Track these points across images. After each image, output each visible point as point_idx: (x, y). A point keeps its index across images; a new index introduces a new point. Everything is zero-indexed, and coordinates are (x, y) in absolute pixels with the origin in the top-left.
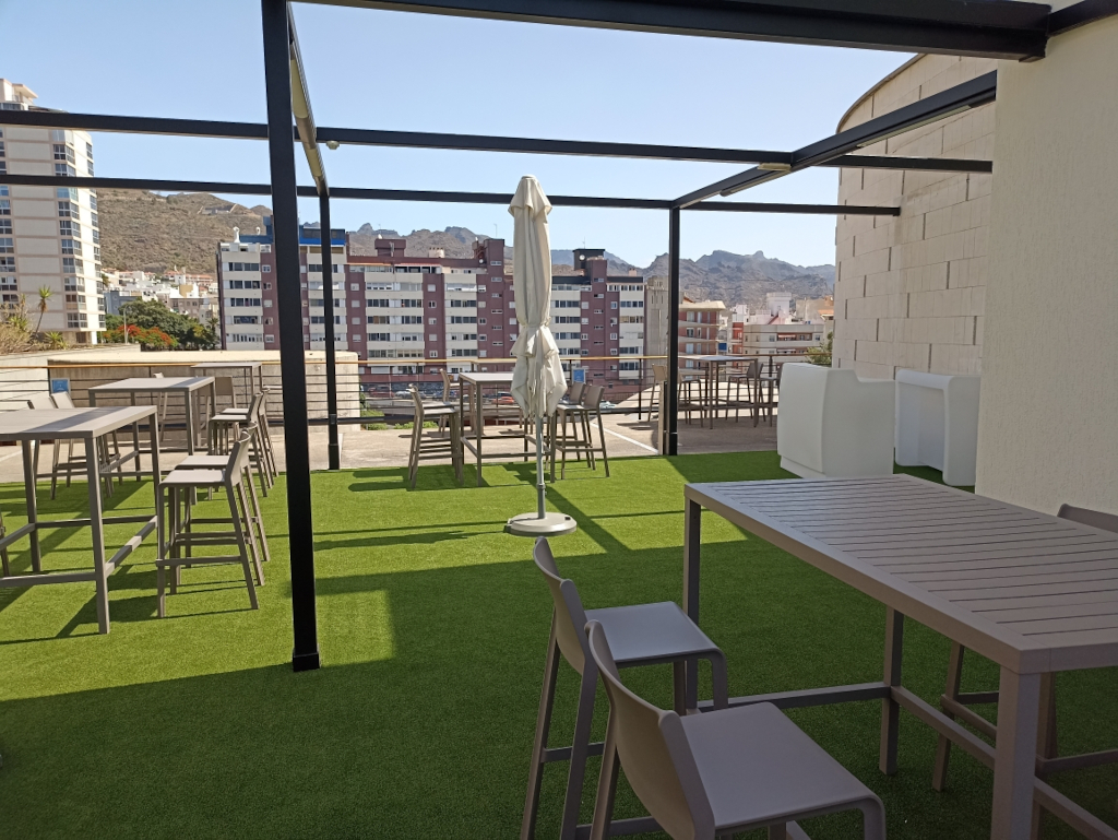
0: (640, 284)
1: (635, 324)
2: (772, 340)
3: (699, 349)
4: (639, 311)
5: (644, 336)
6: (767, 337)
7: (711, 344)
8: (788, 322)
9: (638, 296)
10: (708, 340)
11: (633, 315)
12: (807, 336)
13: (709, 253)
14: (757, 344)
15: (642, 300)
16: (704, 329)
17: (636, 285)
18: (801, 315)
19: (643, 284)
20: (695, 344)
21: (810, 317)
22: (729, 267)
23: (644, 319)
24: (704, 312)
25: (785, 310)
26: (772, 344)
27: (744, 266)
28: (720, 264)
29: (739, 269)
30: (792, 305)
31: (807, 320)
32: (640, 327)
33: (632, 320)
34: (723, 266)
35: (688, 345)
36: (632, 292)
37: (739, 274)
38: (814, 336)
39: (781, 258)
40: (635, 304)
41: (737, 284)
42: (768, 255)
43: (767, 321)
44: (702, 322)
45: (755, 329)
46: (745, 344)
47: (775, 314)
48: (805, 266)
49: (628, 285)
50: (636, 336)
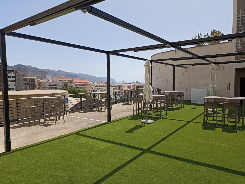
0: (13, 72)
1: (13, 82)
2: (48, 86)
3: (31, 88)
4: (14, 79)
5: (16, 85)
6: (47, 85)
7: (34, 87)
8: (51, 82)
9: (13, 75)
10: (33, 86)
11: (12, 80)
12: (56, 85)
13: (17, 64)
14: (45, 87)
15: (15, 76)
16: (32, 83)
17: (12, 72)
18: (54, 80)
19: (15, 72)
20: (30, 87)
21: (56, 80)
22: (22, 68)
23: (15, 81)
24: (32, 79)
25: (50, 79)
26: (48, 87)
27: (26, 68)
28: (20, 67)
29: (25, 69)
30: (52, 78)
31: (55, 81)
32: (14, 83)
33: (12, 81)
34: (21, 68)
35: (28, 87)
36: (12, 74)
37: (26, 70)
38: (58, 85)
39: (36, 67)
40: (12, 77)
41: (25, 72)
42: (32, 66)
43: (47, 81)
44: (31, 81)
45: (44, 83)
46: (42, 87)
47: (48, 80)
48: (42, 69)
49: (10, 72)
50: (14, 85)
